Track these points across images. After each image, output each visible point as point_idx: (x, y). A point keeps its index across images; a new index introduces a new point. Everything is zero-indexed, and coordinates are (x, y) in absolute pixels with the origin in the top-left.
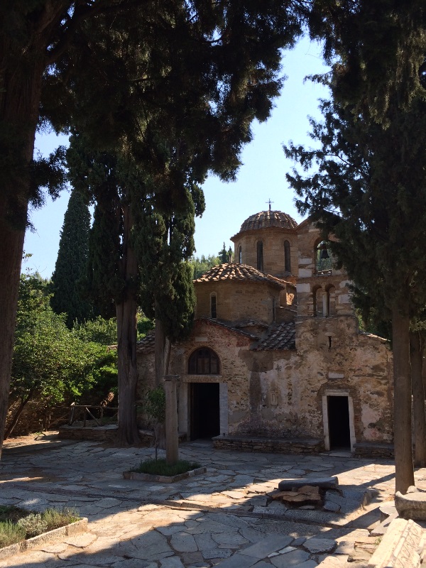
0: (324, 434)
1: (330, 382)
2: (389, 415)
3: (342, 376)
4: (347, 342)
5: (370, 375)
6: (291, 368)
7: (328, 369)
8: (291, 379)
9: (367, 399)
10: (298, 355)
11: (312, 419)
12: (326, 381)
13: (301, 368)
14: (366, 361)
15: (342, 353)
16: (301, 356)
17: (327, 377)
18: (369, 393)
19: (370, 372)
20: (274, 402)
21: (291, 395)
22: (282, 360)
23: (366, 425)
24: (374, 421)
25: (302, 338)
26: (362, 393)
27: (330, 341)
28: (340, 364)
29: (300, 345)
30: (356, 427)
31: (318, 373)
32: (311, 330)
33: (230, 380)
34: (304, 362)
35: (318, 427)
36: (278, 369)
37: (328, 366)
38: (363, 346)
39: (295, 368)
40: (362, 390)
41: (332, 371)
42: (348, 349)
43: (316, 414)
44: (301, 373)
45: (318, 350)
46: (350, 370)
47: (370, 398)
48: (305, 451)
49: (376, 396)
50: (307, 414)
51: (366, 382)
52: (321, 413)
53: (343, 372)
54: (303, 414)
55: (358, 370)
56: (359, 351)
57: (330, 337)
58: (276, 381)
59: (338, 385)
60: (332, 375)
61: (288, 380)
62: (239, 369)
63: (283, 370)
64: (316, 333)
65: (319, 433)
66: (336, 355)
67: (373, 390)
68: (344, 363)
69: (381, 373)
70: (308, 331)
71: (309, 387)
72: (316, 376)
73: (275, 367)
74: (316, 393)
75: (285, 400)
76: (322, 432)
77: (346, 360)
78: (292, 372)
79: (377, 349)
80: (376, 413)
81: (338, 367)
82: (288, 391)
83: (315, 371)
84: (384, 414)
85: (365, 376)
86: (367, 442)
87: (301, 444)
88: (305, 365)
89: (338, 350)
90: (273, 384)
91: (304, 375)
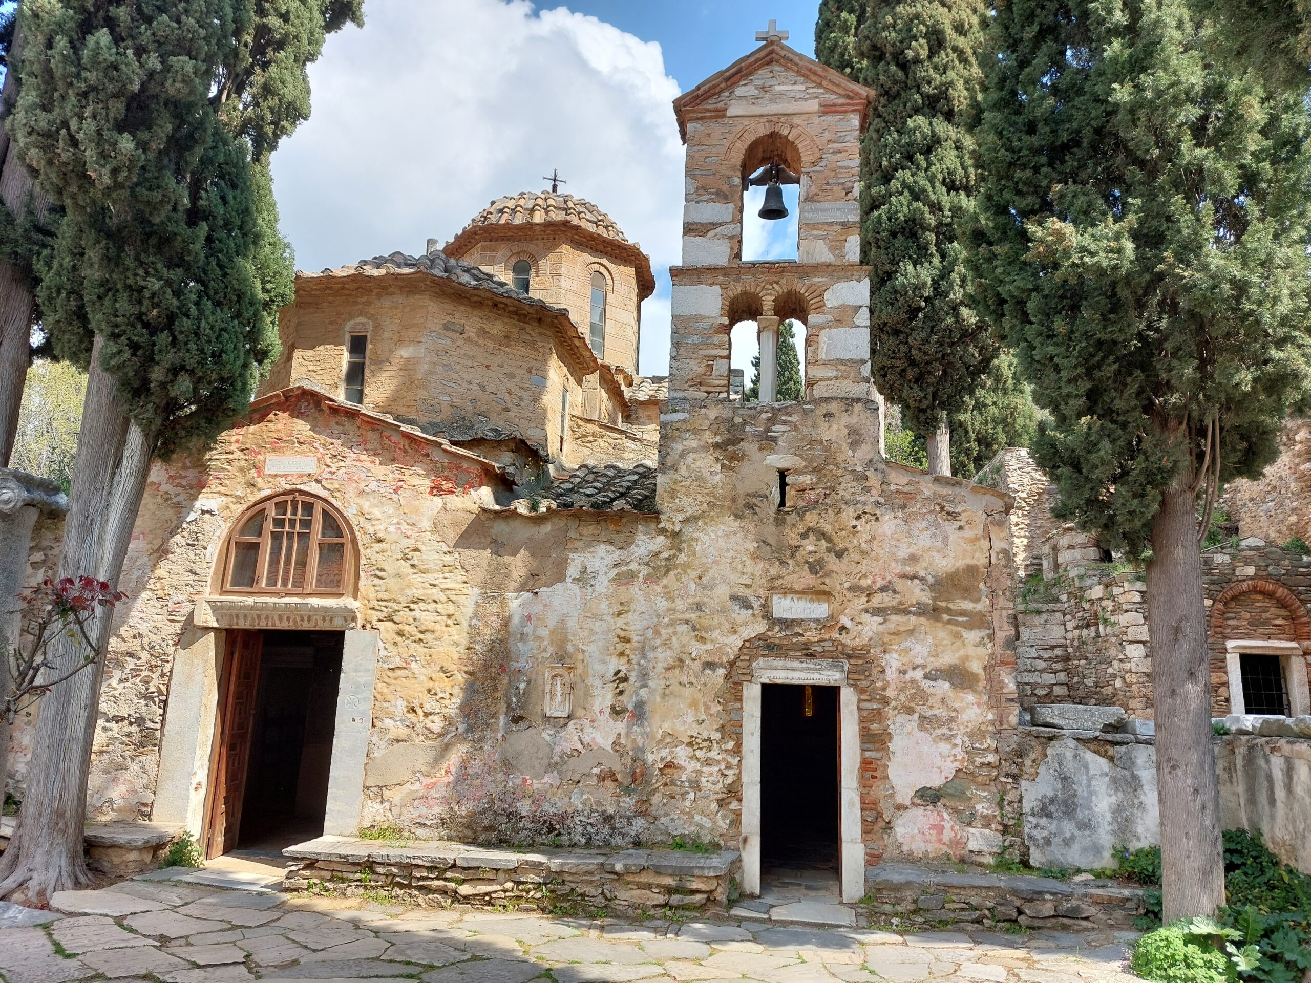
0: (745, 830)
1: (777, 633)
2: (991, 758)
3: (821, 610)
4: (847, 487)
5: (922, 611)
6: (631, 576)
7: (775, 587)
8: (630, 617)
9: (912, 698)
10: (663, 531)
11: (699, 772)
12: (760, 627)
13: (669, 580)
14: (913, 559)
15: (827, 528)
16: (675, 535)
17: (767, 614)
18: (919, 674)
19: (926, 598)
20: (556, 707)
21: (625, 680)
22: (602, 549)
23: (905, 795)
24: (936, 781)
25: (683, 471)
26: (891, 675)
27: (783, 485)
28: (816, 567)
29: (673, 494)
30: (869, 806)
31: (734, 598)
32: (717, 446)
33: (390, 619)
34: (682, 558)
35: (721, 803)
36: (584, 579)
37: (773, 571)
38: (903, 507)
39: (647, 578)
40: (893, 662)
41: (787, 591)
42: (848, 514)
43: (714, 754)
44: (669, 596)
45: (738, 517)
46: (853, 589)
47: (922, 696)
48: (675, 899)
49: (944, 686)
50: (682, 754)
51: (911, 632)
52: (738, 750)
53: (823, 594)
54: (664, 753)
55: (883, 589)
56: (889, 524)
57: (782, 474)
58: (572, 624)
59: (806, 646)
60: (784, 607)
61: (620, 622)
62: (430, 578)
63: (602, 584)
64: (734, 457)
65: (723, 825)
66: (804, 536)
67: (935, 663)
68: (832, 562)
69: (967, 605)
70: (705, 448)
71: (696, 648)
72: (724, 611)
73: (572, 571)
74: (721, 671)
75: (604, 698)
76: (736, 820)
77: (840, 555)
78: (636, 590)
79: (952, 516)
80: (944, 747)
81: (806, 579)
82: (614, 664)
83: (722, 592)
84: (971, 752)
85: (907, 612)
86: (910, 860)
87: (659, 871)
88: (686, 566)
89: (811, 519)
90: (561, 637)
91: (680, 605)
